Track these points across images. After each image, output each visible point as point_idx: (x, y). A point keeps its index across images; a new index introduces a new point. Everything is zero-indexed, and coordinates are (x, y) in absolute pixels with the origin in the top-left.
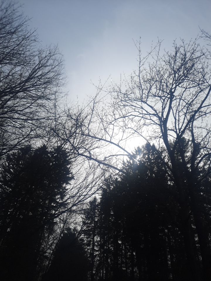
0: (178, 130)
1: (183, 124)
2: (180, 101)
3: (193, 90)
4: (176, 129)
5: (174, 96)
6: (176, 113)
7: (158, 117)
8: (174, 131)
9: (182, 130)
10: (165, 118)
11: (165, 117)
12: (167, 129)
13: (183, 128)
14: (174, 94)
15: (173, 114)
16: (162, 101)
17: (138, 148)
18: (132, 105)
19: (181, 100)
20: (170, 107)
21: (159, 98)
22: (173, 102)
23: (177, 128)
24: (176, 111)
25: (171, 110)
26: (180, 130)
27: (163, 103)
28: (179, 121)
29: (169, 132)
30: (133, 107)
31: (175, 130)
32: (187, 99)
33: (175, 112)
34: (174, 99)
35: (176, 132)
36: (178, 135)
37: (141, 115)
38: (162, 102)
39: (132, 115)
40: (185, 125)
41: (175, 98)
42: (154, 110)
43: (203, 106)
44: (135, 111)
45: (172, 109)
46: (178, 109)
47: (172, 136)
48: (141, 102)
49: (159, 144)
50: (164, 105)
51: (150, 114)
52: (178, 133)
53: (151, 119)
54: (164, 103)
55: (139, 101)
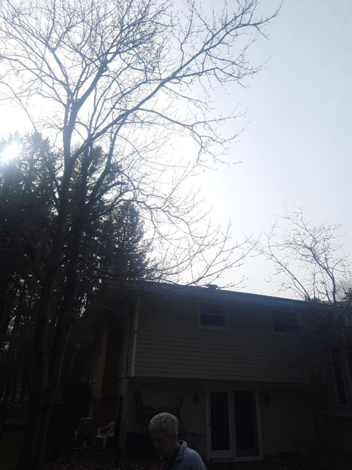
0: (92, 130)
1: (102, 121)
5: (107, 68)
7: (68, 90)
9: (98, 131)
12: (77, 120)
13: (101, 128)
14: (108, 65)
15: (95, 99)
18: (26, 43)
19: (115, 81)
20: (94, 85)
22: (101, 78)
24: (101, 97)
26: (96, 129)
28: (99, 114)
31: (89, 127)
32: (124, 85)
34: (104, 74)
35: (89, 130)
36: (90, 136)
37: (38, 72)
38: (84, 67)
39: (20, 62)
40: (105, 125)
41: (107, 73)
42: (64, 75)
43: (141, 107)
44: (30, 58)
45: (96, 89)
48: (45, 46)
49: (55, 139)
50: (85, 75)
51: (56, 79)
52: (91, 133)
53: (53, 88)
55: (42, 42)
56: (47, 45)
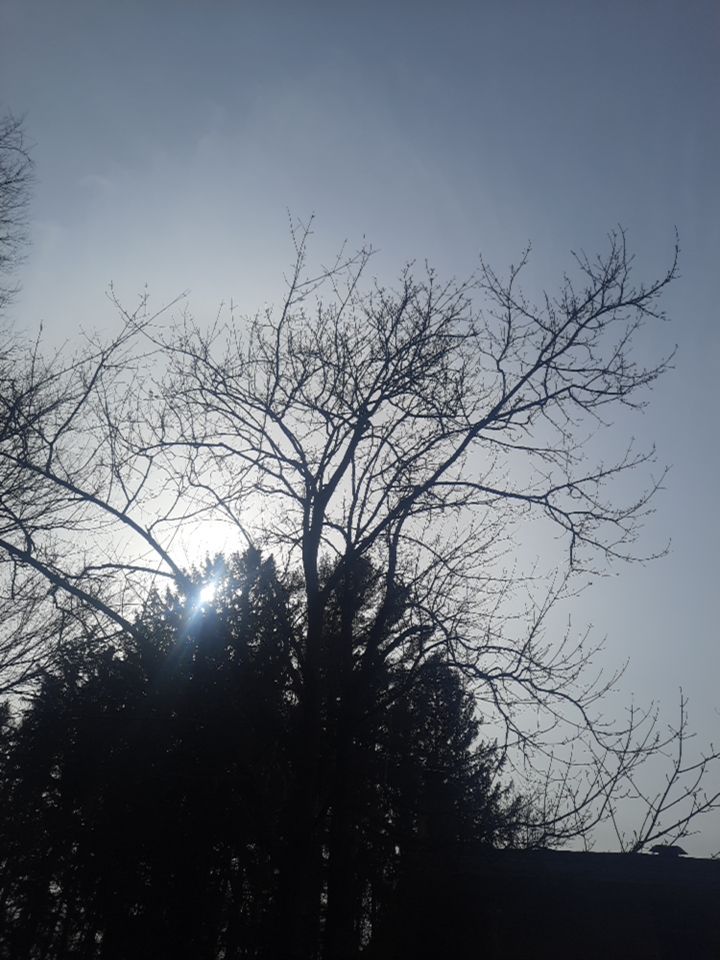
0: (354, 532)
1: (372, 518)
2: (382, 444)
3: (425, 426)
4: (350, 527)
5: (369, 424)
6: (361, 480)
7: (307, 474)
8: (343, 532)
9: (366, 534)
10: (326, 485)
11: (326, 481)
12: (325, 521)
13: (371, 529)
14: (370, 419)
15: (353, 480)
16: (331, 429)
17: (219, 557)
18: (233, 413)
19: (386, 444)
20: (349, 456)
21: (323, 419)
22: (361, 444)
23: (354, 525)
24: (364, 474)
25: (350, 465)
26: (360, 532)
27: (331, 436)
28: (364, 504)
29: (328, 533)
30: (237, 421)
31: (346, 530)
32: (403, 446)
33: (359, 473)
34: (366, 434)
35: (347, 537)
36: (350, 546)
37: (254, 455)
38: (331, 432)
39: (226, 446)
40: (377, 522)
41: (369, 432)
42: (298, 452)
43: (439, 480)
44: (240, 435)
45: (353, 461)
46: (371, 468)
47: (332, 546)
48: (264, 413)
49: (288, 560)
50: (333, 443)
51: (284, 459)
52: (353, 539)
53: (280, 477)
54: (334, 438)
55: (259, 408)
56: (268, 412)
